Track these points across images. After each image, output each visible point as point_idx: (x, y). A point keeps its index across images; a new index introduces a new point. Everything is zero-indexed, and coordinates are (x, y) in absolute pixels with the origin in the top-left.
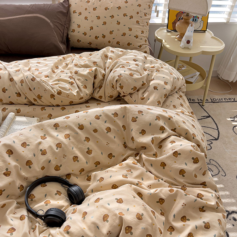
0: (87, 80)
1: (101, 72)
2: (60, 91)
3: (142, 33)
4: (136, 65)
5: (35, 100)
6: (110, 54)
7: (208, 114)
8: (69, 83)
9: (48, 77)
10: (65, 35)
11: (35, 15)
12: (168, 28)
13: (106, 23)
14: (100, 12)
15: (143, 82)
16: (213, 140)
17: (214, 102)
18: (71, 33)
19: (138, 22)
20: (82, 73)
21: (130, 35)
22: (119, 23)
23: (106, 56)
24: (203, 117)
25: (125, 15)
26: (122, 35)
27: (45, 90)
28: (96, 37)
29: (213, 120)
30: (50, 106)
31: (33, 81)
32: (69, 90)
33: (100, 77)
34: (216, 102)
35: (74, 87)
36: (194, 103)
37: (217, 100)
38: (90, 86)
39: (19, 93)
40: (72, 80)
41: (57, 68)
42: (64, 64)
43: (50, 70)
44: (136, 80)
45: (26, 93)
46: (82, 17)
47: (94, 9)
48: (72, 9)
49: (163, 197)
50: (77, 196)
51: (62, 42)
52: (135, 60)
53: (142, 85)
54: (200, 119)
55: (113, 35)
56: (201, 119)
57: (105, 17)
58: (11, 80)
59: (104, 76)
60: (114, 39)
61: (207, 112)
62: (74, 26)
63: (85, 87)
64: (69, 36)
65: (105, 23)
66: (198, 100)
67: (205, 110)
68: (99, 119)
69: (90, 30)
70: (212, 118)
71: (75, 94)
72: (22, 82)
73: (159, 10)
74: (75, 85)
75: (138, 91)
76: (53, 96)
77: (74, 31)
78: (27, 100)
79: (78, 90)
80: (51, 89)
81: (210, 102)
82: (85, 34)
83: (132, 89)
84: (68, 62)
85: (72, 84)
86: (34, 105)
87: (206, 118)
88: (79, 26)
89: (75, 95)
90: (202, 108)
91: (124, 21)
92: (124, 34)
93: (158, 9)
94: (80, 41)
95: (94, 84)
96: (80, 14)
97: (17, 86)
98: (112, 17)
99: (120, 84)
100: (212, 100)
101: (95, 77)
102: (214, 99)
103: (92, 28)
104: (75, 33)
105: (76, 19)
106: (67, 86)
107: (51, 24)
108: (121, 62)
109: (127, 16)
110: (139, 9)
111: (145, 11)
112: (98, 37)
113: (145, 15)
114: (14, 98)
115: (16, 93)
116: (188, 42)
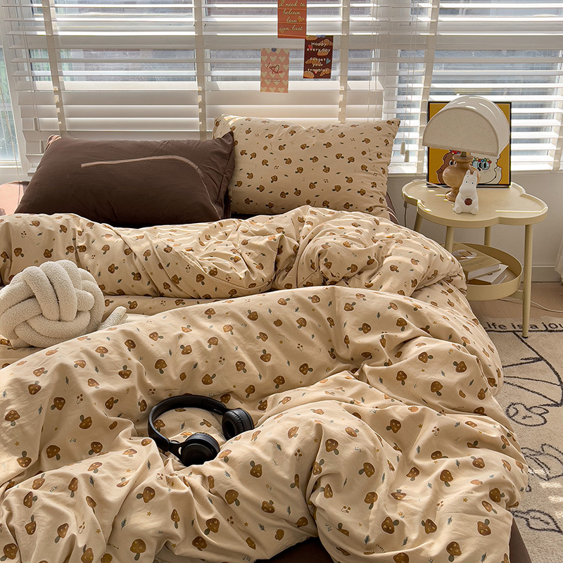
0: (264, 255)
1: (290, 243)
2: (216, 269)
3: (372, 187)
4: (358, 231)
5: (166, 286)
6: (307, 217)
7: (537, 353)
8: (232, 259)
9: (192, 250)
10: (223, 190)
11: (170, 157)
12: (428, 181)
13: (302, 169)
14: (293, 151)
15: (369, 257)
16: (549, 405)
17: (551, 331)
18: (233, 188)
19: (364, 168)
20: (255, 243)
21: (349, 190)
22: (327, 170)
23: (302, 221)
24: (526, 359)
25: (338, 156)
26: (333, 190)
27: (188, 267)
28: (283, 195)
29: (550, 366)
30: (193, 298)
31: (167, 252)
32: (231, 268)
33: (289, 250)
34: (557, 331)
35: (240, 265)
36: (504, 332)
37: (559, 326)
38: (270, 265)
39: (139, 274)
40: (237, 255)
41: (208, 238)
42: (221, 233)
43: (196, 240)
44: (355, 254)
45: (151, 273)
46: (258, 160)
47: (281, 148)
48: (239, 149)
49: (398, 418)
50: (242, 423)
51: (216, 202)
52: (354, 225)
53: (368, 263)
54: (517, 364)
55: (316, 190)
56: (521, 364)
57: (301, 160)
58: (128, 251)
59: (296, 249)
60: (317, 196)
61: (535, 351)
62: (241, 176)
63: (261, 267)
64: (230, 194)
65: (300, 170)
66: (513, 326)
67: (529, 347)
68: (286, 304)
69: (272, 182)
70: (548, 363)
71: (242, 277)
72: (147, 254)
73: (410, 149)
74: (242, 261)
75: (360, 273)
76: (200, 278)
77: (240, 184)
78: (150, 286)
79: (247, 269)
80: (198, 265)
81: (542, 331)
82: (261, 189)
83: (348, 269)
84: (229, 230)
85: (236, 260)
86: (162, 295)
87: (533, 362)
88: (250, 176)
89: (241, 279)
90: (523, 342)
91: (334, 164)
92: (338, 188)
93: (406, 148)
94: (252, 201)
95: (276, 263)
96: (254, 155)
97: (136, 262)
98: (315, 159)
99: (326, 260)
100: (546, 327)
101: (280, 251)
102: (551, 326)
103: (275, 179)
104: (243, 188)
105: (245, 165)
106: (229, 264)
107: (199, 171)
108: (328, 226)
109: (343, 157)
110: (365, 146)
111: (378, 150)
112: (287, 194)
113: (379, 156)
114: (128, 283)
115: (133, 274)
116: (468, 202)
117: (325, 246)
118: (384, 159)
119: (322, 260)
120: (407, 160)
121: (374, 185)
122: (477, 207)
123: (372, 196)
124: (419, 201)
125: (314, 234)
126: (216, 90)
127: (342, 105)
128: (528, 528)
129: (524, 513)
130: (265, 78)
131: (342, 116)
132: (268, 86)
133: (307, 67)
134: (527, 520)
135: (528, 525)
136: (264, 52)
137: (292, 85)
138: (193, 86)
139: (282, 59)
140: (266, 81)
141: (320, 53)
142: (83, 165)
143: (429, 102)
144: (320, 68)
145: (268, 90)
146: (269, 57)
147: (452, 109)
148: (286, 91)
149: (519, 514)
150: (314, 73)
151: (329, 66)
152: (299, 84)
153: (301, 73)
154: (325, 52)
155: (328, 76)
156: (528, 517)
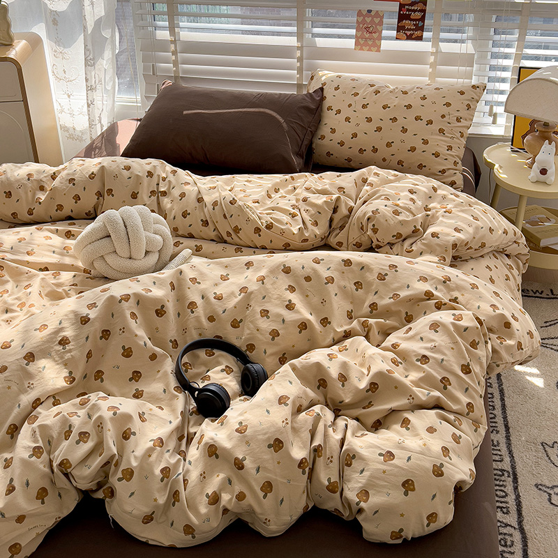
0: (320, 213)
1: (346, 204)
2: (272, 223)
3: (448, 150)
4: (412, 199)
5: (229, 234)
6: (371, 179)
8: (290, 214)
9: (258, 202)
10: (306, 142)
11: (262, 110)
13: (381, 128)
14: (375, 111)
15: (415, 226)
18: (317, 141)
19: (441, 131)
20: (314, 201)
21: (423, 152)
22: (404, 130)
23: (365, 181)
25: (417, 118)
26: (409, 151)
27: (248, 220)
28: (361, 151)
30: (251, 247)
31: (232, 204)
32: (287, 224)
33: (343, 211)
35: (296, 220)
38: (324, 223)
39: (207, 221)
40: (296, 211)
41: (277, 191)
42: (290, 187)
43: (264, 193)
44: (402, 222)
45: (217, 222)
46: (342, 117)
47: (364, 106)
48: (326, 104)
51: (298, 154)
52: (411, 192)
53: (413, 232)
55: (392, 150)
58: (200, 200)
59: (351, 210)
60: (392, 155)
62: (325, 130)
63: (316, 224)
65: (379, 129)
68: (319, 263)
69: (352, 138)
71: (295, 232)
72: (215, 204)
74: (298, 218)
76: (258, 230)
77: (323, 137)
78: (215, 233)
79: (301, 225)
80: (257, 219)
82: (342, 144)
83: (393, 236)
84: (299, 184)
85: (293, 216)
86: (225, 242)
88: (333, 131)
89: (294, 234)
91: (413, 126)
92: (413, 149)
94: (332, 155)
95: (331, 220)
96: (339, 112)
97: (206, 210)
98: (394, 120)
99: (374, 225)
101: (335, 210)
104: (325, 142)
105: (330, 120)
106: (285, 218)
107: (285, 125)
109: (422, 120)
110: (445, 110)
111: (458, 114)
112: (365, 150)
113: (458, 120)
114: (198, 228)
115: (202, 220)
116: (544, 172)
117: (375, 212)
118: (463, 123)
119: (370, 225)
120: (494, 122)
121: (450, 148)
122: (553, 178)
123: (446, 159)
124: (497, 166)
125: (370, 196)
126: (314, 46)
127: (433, 65)
128: (549, 503)
129: (548, 488)
130: (359, 38)
131: (432, 76)
132: (362, 45)
133: (399, 29)
134: (550, 495)
135: (550, 500)
136: (360, 14)
137: (385, 45)
138: (292, 41)
139: (377, 20)
140: (360, 40)
141: (413, 15)
142: (185, 112)
143: (520, 68)
144: (413, 30)
145: (361, 49)
146: (364, 18)
147: (534, 79)
148: (378, 50)
149: (544, 488)
150: (406, 34)
151: (422, 29)
152: (391, 43)
153: (394, 33)
154: (418, 15)
155: (420, 38)
156: (551, 492)
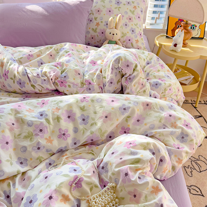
12: (167, 35)
24: (195, 116)
36: (188, 103)
61: (199, 113)
66: (192, 101)
67: (197, 111)
70: (204, 118)
81: (203, 104)
87: (198, 117)
100: (205, 102)
135: (190, 191)
156: (190, 188)
